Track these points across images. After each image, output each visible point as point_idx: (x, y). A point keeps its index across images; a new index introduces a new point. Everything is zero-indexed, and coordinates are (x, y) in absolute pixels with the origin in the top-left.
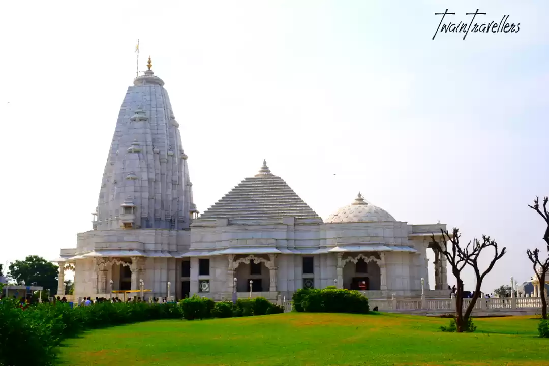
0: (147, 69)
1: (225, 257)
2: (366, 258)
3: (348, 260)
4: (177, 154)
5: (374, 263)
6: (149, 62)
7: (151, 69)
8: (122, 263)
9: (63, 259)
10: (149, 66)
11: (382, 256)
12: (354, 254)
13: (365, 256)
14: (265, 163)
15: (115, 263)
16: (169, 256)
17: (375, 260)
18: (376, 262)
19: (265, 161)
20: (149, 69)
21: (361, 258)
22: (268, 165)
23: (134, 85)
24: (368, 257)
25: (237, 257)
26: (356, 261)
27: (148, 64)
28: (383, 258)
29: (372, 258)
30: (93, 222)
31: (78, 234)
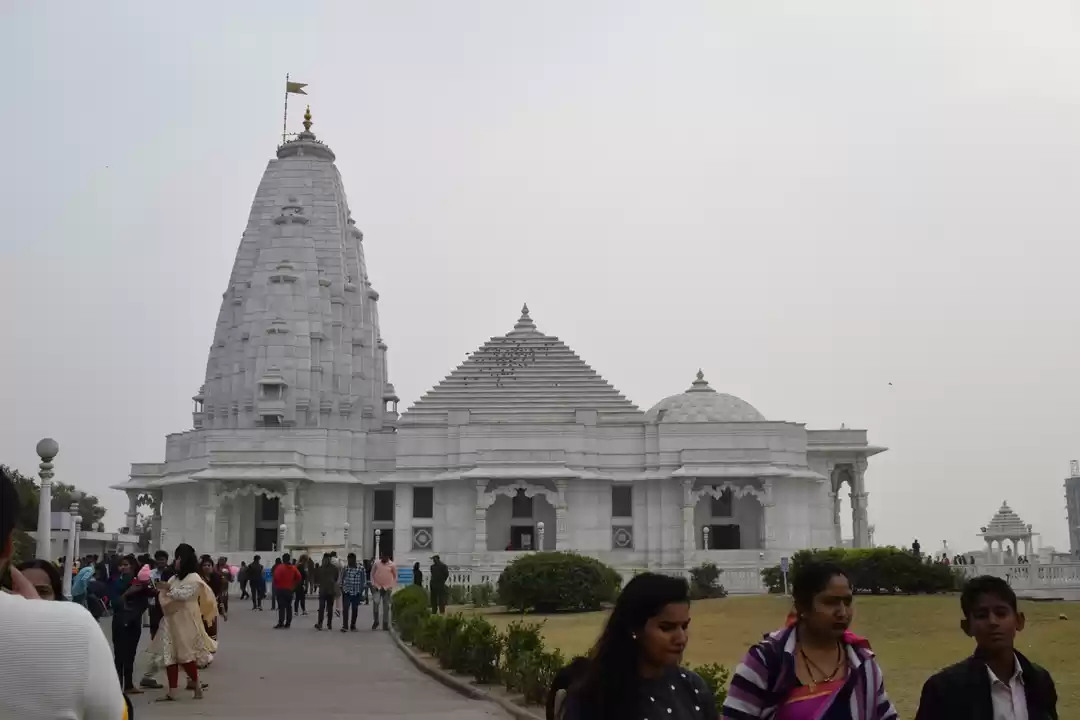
0: (303, 129)
1: (470, 483)
2: (737, 489)
3: (703, 493)
4: (362, 289)
5: (752, 499)
6: (308, 117)
7: (311, 130)
8: (266, 492)
9: (135, 484)
10: (307, 125)
11: (768, 485)
12: (715, 482)
13: (736, 485)
14: (525, 311)
15: (252, 492)
16: (353, 479)
17: (754, 492)
18: (755, 497)
19: (525, 307)
20: (307, 128)
21: (728, 489)
22: (531, 315)
23: (276, 158)
24: (742, 488)
25: (493, 483)
26: (718, 495)
27: (304, 120)
28: (769, 490)
29: (750, 489)
30: (195, 414)
31: (168, 437)
